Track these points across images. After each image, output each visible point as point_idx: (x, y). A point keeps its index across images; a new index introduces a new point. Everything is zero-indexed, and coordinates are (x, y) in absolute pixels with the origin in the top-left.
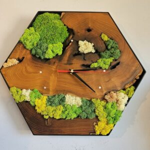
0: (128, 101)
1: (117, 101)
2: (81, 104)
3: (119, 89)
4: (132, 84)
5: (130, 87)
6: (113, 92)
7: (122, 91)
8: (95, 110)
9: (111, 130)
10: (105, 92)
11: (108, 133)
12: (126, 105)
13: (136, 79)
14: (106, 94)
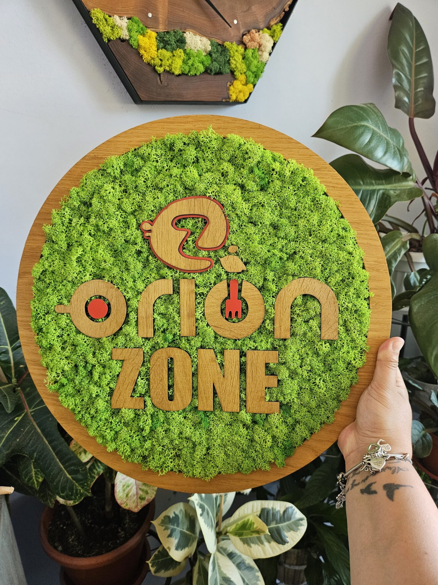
0: (273, 48)
1: (260, 46)
2: (209, 48)
3: (262, 26)
4: (279, 19)
5: (276, 24)
6: (254, 31)
7: (266, 29)
8: (229, 60)
9: (250, 94)
10: (242, 31)
11: (246, 98)
12: (270, 54)
13: (284, 11)
14: (243, 35)
